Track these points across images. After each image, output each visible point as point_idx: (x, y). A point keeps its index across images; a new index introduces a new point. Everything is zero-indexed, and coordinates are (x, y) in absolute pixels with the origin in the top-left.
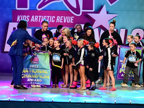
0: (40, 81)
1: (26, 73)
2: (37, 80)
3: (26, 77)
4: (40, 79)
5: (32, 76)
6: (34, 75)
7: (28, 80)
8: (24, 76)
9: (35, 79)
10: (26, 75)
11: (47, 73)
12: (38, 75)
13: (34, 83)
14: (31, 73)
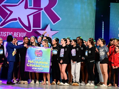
0: (41, 70)
1: (31, 63)
2: (40, 68)
3: (31, 66)
4: (42, 68)
5: (36, 66)
6: (37, 65)
7: (33, 68)
8: (29, 65)
9: (38, 68)
10: (31, 64)
11: (48, 64)
12: (41, 65)
13: (37, 71)
14: (35, 63)
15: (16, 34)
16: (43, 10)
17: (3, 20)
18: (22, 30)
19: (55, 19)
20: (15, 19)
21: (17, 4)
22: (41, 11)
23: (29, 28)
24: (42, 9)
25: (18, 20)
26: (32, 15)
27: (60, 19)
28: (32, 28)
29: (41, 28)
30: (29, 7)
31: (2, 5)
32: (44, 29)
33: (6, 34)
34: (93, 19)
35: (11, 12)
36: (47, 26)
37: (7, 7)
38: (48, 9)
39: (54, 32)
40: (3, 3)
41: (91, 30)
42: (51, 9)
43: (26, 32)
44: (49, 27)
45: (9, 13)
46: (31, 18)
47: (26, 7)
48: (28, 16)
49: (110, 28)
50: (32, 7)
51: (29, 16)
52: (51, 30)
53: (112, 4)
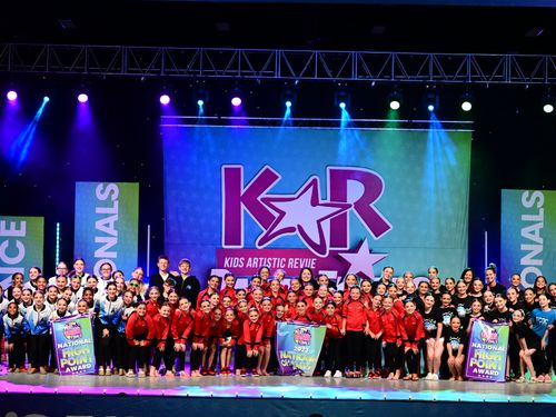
15: (292, 263)
16: (352, 208)
17: (265, 232)
18: (305, 254)
19: (378, 227)
20: (291, 230)
21: (295, 196)
22: (348, 211)
23: (321, 248)
24: (350, 206)
25: (297, 232)
26: (328, 220)
27: (389, 228)
28: (328, 249)
29: (348, 248)
30: (321, 202)
31: (262, 200)
32: (355, 250)
33: (272, 262)
34: (464, 226)
35: (282, 214)
36: (361, 242)
37: (273, 203)
38: (362, 206)
39: (376, 257)
40: (263, 195)
41: (460, 251)
42: (371, 205)
43: (314, 256)
44: (365, 244)
45: (276, 215)
46: (326, 226)
47: (315, 202)
48: (319, 222)
49: (502, 247)
50: (328, 201)
51: (322, 223)
52: (371, 252)
53: (505, 192)
